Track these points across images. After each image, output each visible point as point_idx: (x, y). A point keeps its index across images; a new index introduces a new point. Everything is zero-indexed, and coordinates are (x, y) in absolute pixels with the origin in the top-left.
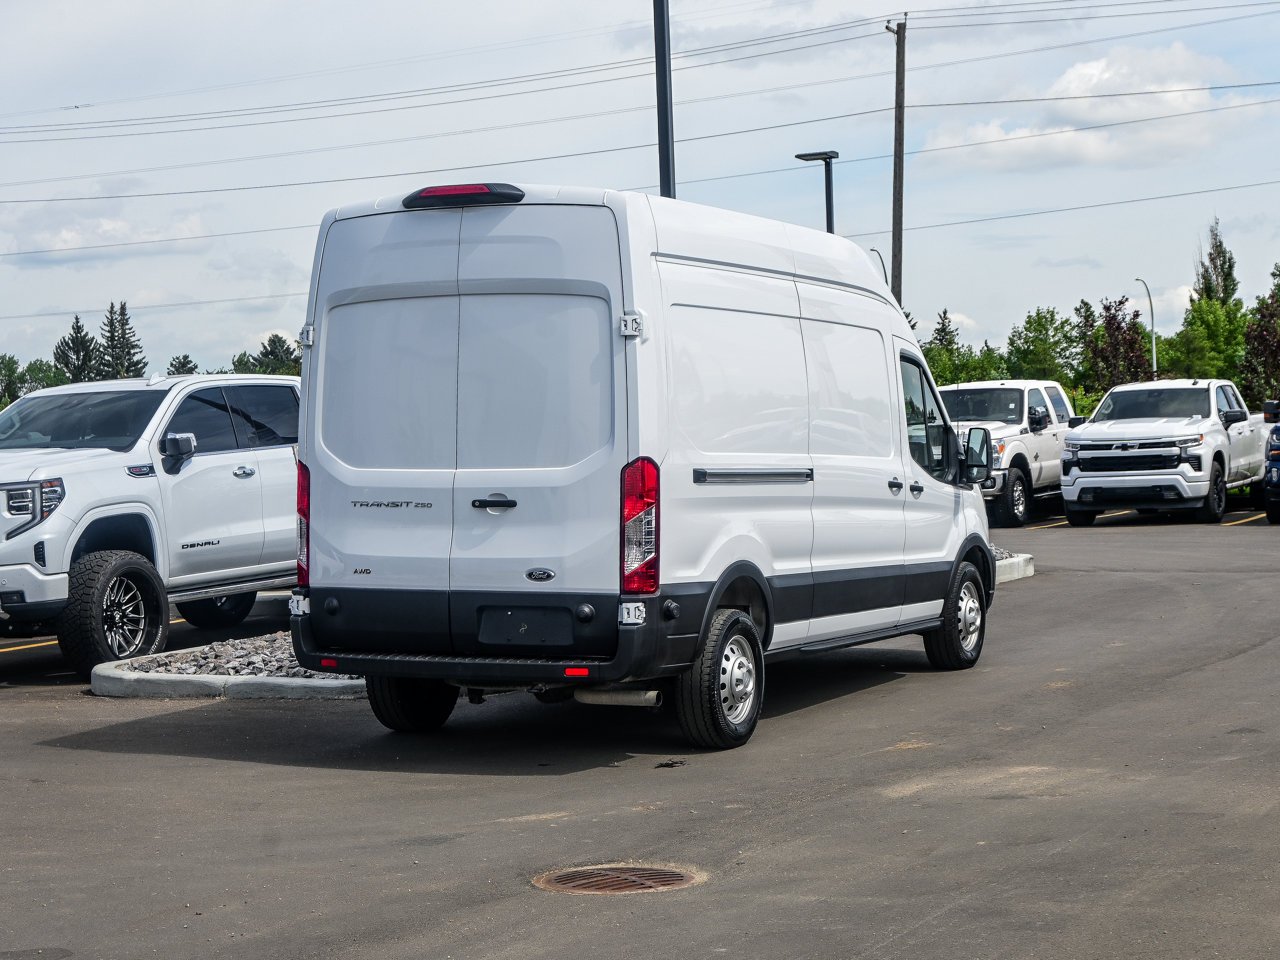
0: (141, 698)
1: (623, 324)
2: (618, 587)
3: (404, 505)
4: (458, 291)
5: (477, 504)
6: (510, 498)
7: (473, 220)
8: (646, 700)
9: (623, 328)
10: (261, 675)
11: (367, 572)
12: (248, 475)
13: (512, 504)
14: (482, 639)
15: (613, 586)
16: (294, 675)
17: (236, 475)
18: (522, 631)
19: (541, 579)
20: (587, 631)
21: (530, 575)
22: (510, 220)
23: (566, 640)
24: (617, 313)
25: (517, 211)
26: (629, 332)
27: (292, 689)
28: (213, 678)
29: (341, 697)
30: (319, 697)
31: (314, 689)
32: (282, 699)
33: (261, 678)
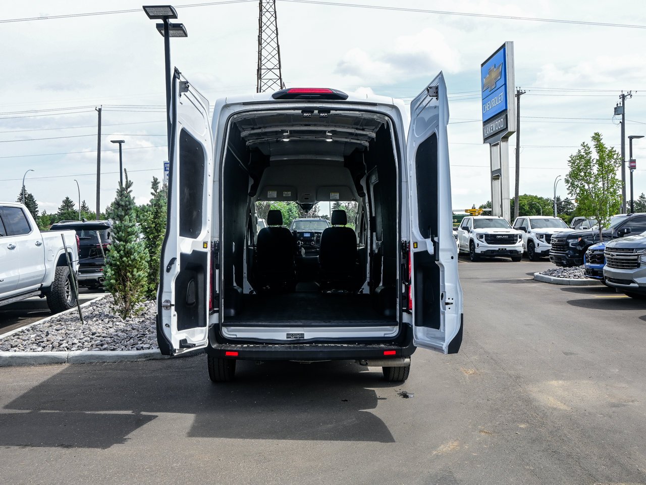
0: (14, 366)
10: (84, 350)
12: (13, 248)
16: (105, 349)
17: (9, 248)
27: (110, 357)
28: (55, 353)
29: (138, 360)
30: (126, 360)
31: (123, 357)
32: (104, 362)
33: (84, 352)
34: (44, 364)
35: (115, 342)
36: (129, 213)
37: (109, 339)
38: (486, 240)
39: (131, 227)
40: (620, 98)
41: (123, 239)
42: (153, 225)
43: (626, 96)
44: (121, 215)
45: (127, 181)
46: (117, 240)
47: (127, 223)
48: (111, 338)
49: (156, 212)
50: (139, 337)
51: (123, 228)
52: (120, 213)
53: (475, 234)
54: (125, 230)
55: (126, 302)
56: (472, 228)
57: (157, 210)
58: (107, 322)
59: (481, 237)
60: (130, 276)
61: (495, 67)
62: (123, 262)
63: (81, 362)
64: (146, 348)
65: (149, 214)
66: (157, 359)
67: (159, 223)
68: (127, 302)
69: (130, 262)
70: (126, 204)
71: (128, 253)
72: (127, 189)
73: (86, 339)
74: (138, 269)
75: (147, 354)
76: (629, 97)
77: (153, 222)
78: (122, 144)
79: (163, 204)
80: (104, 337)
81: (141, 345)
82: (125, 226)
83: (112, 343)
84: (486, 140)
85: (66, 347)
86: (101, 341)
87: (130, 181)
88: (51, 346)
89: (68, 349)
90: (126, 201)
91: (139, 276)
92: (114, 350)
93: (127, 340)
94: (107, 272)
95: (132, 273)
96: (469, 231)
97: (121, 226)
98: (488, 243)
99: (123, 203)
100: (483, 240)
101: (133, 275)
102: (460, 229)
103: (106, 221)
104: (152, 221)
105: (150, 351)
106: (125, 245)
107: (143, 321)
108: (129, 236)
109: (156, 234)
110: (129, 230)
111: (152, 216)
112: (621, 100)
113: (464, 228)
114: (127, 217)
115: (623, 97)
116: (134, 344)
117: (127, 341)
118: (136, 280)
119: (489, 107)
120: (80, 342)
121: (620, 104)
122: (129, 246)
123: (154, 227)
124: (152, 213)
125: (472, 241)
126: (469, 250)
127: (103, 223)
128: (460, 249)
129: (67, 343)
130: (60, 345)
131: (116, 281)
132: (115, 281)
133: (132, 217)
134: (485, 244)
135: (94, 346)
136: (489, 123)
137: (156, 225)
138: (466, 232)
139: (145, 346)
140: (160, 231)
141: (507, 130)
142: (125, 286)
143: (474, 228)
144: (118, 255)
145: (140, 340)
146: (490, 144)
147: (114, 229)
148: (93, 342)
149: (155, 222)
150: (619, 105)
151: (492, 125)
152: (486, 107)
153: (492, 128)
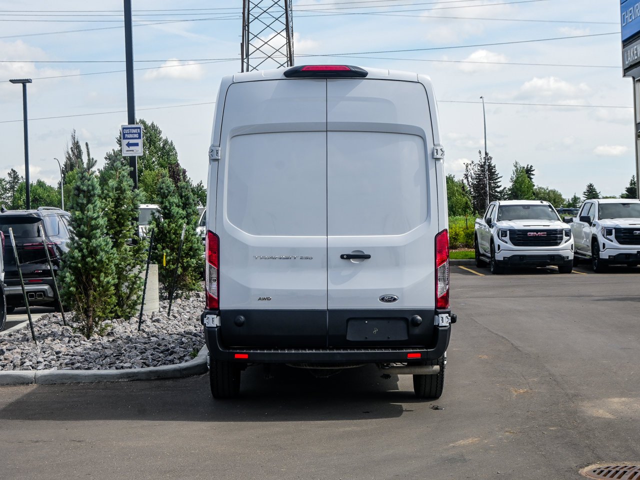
1: (435, 151)
2: (434, 305)
3: (293, 258)
4: (327, 129)
5: (345, 257)
6: (366, 253)
7: (336, 86)
8: (433, 371)
9: (436, 154)
10: (53, 369)
11: (269, 299)
13: (368, 257)
14: (349, 338)
15: (431, 305)
16: (78, 368)
18: (375, 332)
19: (390, 301)
20: (417, 331)
21: (383, 299)
22: (360, 87)
23: (404, 337)
24: (430, 146)
25: (363, 82)
26: (438, 156)
27: (86, 376)
28: (18, 372)
29: (120, 380)
30: (105, 381)
31: (102, 376)
32: (79, 383)
33: (54, 371)
34: (7, 384)
35: (87, 360)
36: (91, 200)
37: (80, 357)
38: (616, 237)
39: (95, 219)
41: (86, 235)
42: (115, 217)
44: (83, 204)
45: (89, 160)
46: (77, 235)
47: (90, 213)
48: (82, 356)
49: (117, 199)
50: (116, 356)
51: (85, 220)
52: (80, 201)
53: (600, 228)
54: (88, 224)
55: (88, 317)
56: (596, 220)
57: (119, 196)
58: (67, 342)
59: (609, 232)
60: (96, 283)
62: (87, 263)
63: (51, 382)
64: (127, 368)
65: (109, 202)
66: (142, 380)
67: (122, 214)
68: (90, 317)
69: (95, 264)
70: (88, 190)
71: (93, 252)
72: (89, 170)
73: (52, 357)
74: (105, 273)
75: (131, 373)
77: (114, 212)
78: (28, 85)
79: (127, 187)
80: (72, 356)
81: (121, 364)
82: (87, 217)
83: (84, 362)
84: (627, 71)
85: (31, 366)
86: (71, 360)
87: (93, 159)
88: (12, 364)
89: (33, 368)
90: (89, 185)
91: (108, 282)
92: (89, 369)
93: (101, 359)
94: (65, 277)
95: (98, 278)
96: (590, 224)
97: (83, 218)
98: (621, 243)
99: (85, 188)
100: (613, 237)
101: (99, 281)
102: (577, 220)
103: (35, 211)
104: (112, 211)
105: (133, 370)
106: (87, 243)
107: (113, 340)
108: (92, 231)
109: (118, 229)
110: (93, 222)
111: (112, 204)
113: (583, 219)
114: (90, 206)
116: (112, 364)
117: (102, 361)
118: (103, 287)
119: (631, 17)
120: (45, 361)
122: (94, 242)
123: (116, 220)
124: (113, 200)
125: (594, 239)
126: (591, 254)
127: (31, 214)
128: (575, 253)
129: (30, 361)
130: (22, 363)
131: (77, 289)
132: (75, 289)
133: (96, 206)
134: (616, 244)
135: (63, 366)
136: (631, 43)
137: (118, 216)
138: (586, 224)
139: (126, 365)
140: (123, 225)
142: (87, 296)
143: (599, 219)
144: (80, 254)
145: (118, 359)
146: (634, 78)
147: (73, 221)
148: (61, 361)
149: (116, 212)
151: (635, 47)
152: (626, 17)
153: (635, 52)
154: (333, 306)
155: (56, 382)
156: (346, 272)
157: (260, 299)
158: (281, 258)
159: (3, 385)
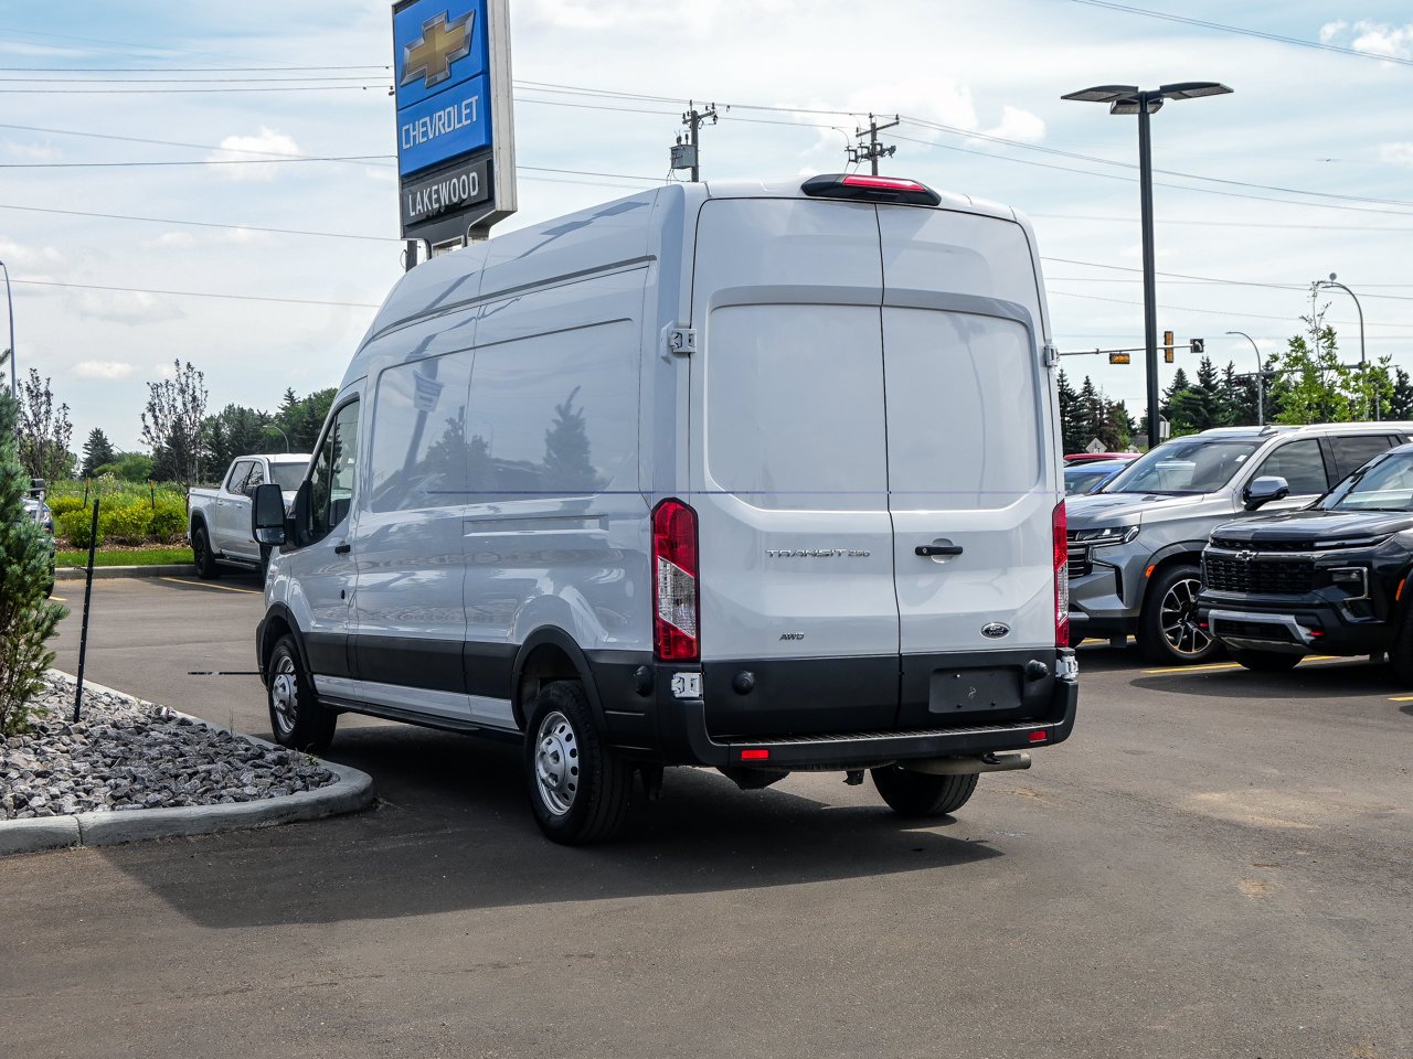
1: (1050, 353)
2: (1055, 640)
3: (836, 555)
4: (883, 302)
5: (925, 551)
6: (955, 544)
9: (1050, 357)
11: (798, 637)
13: (958, 551)
14: (932, 708)
15: (1051, 639)
18: (973, 695)
19: (999, 635)
20: (1033, 690)
21: (987, 632)
22: (930, 223)
23: (1014, 702)
24: (1040, 344)
25: (934, 216)
26: (1054, 362)
27: (193, 820)
30: (234, 827)
31: (226, 818)
32: (181, 836)
40: (685, 122)
43: (700, 117)
61: (448, 19)
63: (118, 840)
64: (253, 796)
75: (283, 808)
76: (709, 120)
84: (411, 227)
86: (113, 787)
105: (286, 801)
112: (687, 127)
115: (694, 120)
119: (425, 134)
121: (687, 137)
136: (422, 180)
141: (493, 206)
150: (683, 142)
151: (435, 188)
152: (412, 134)
153: (435, 196)
154: (911, 647)
155: (129, 839)
156: (924, 582)
157: (784, 637)
158: (815, 555)
159: (7, 854)
